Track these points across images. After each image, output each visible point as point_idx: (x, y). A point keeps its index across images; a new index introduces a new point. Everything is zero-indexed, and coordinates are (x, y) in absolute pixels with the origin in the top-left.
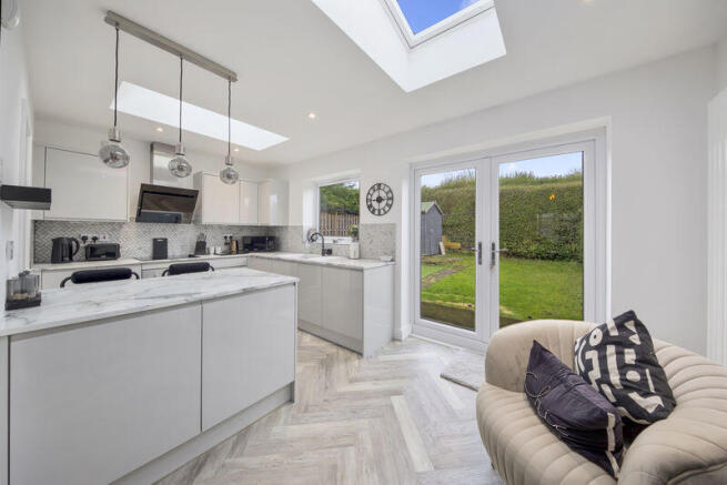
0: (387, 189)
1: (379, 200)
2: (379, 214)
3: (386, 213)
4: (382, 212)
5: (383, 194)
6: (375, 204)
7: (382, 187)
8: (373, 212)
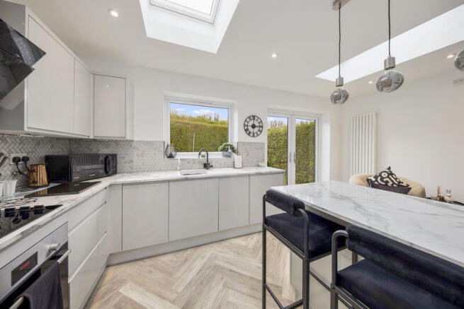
0: (259, 121)
1: (254, 126)
2: (254, 136)
3: (258, 135)
4: (256, 135)
5: (257, 124)
6: (251, 129)
7: (256, 118)
8: (249, 134)
